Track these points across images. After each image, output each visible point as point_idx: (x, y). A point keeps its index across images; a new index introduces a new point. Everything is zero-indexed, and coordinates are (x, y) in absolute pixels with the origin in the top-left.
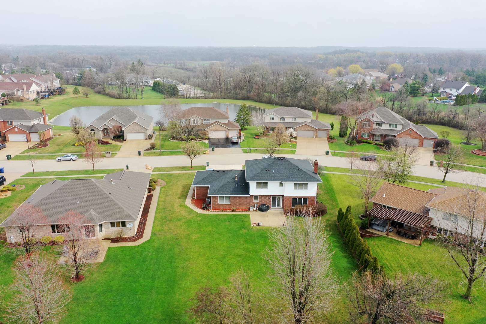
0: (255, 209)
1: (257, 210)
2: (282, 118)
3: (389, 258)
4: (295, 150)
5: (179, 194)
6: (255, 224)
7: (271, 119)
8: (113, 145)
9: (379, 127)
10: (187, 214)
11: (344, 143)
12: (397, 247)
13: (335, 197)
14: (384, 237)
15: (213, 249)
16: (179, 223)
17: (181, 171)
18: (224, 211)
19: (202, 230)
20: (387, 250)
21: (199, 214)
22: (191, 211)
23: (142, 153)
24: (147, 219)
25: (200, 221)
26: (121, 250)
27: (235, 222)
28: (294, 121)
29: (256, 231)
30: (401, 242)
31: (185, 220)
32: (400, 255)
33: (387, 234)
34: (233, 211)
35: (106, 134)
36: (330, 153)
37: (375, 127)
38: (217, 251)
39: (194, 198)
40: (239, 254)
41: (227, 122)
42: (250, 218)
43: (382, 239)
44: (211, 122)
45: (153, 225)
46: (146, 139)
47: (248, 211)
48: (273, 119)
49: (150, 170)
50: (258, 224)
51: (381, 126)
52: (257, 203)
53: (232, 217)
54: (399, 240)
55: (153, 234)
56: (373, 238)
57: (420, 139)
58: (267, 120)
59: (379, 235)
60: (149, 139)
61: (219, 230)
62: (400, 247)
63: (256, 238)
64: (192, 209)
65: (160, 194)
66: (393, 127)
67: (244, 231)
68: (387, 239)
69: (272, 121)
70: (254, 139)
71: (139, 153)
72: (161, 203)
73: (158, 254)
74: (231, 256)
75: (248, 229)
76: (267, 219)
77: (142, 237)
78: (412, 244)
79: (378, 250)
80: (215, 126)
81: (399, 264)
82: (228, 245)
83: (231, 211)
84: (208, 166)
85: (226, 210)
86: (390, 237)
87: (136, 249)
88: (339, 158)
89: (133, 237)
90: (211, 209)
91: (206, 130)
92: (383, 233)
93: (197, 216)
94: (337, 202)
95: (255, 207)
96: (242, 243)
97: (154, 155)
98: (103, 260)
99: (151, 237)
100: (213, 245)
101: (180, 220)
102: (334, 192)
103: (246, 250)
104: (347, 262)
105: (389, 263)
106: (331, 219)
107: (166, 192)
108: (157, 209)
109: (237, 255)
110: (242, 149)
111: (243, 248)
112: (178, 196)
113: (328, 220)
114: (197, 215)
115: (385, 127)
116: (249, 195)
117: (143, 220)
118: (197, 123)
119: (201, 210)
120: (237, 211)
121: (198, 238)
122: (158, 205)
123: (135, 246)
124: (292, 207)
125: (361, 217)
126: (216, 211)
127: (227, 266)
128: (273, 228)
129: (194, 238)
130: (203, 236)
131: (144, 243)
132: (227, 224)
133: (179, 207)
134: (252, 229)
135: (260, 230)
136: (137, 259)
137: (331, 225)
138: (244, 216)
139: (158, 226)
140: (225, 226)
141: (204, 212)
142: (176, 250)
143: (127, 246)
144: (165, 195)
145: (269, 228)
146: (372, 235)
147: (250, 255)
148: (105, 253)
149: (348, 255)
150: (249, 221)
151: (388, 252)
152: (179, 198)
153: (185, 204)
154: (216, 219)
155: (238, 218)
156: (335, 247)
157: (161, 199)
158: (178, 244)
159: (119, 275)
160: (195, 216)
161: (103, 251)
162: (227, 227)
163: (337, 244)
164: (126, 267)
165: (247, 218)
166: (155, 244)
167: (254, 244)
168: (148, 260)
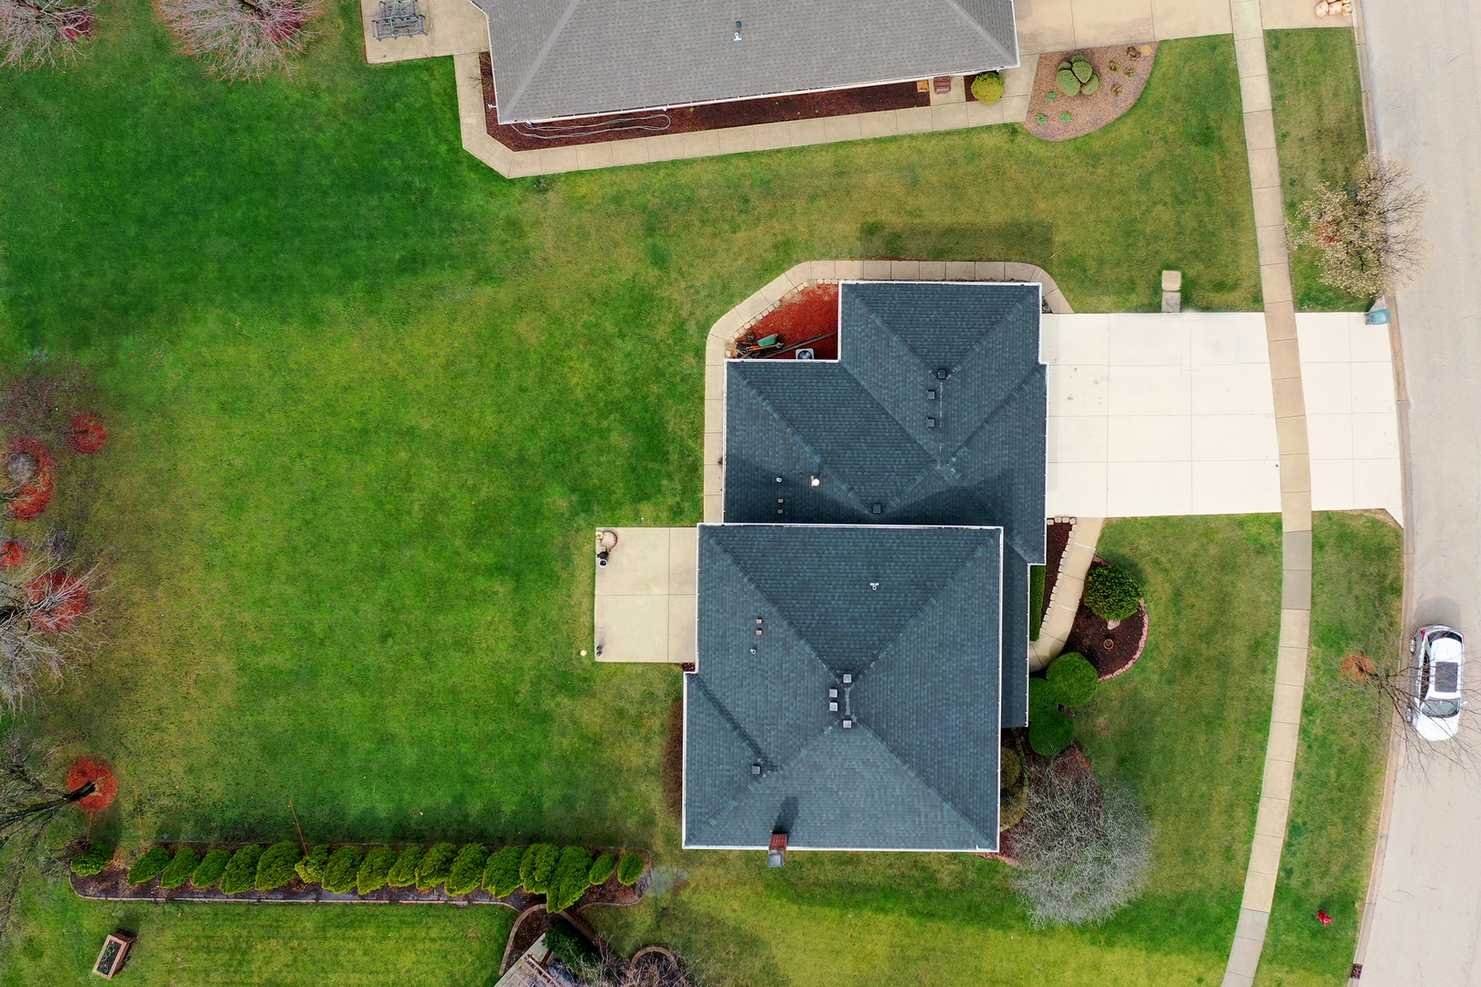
3: (383, 948)
5: (916, 221)
6: (616, 542)
10: (707, 281)
15: (447, 397)
19: (575, 352)
20: (425, 959)
21: (704, 329)
22: (728, 296)
24: (663, 133)
25: (644, 339)
26: (435, 99)
27: (634, 470)
29: (557, 542)
31: (653, 280)
38: (436, 410)
40: (414, 479)
42: (656, 522)
45: (612, 170)
49: (1309, 10)
50: (607, 555)
53: (674, 457)
55: (540, 184)
59: (509, 966)
61: (572, 411)
63: (512, 540)
64: (744, 296)
65: (932, 135)
67: (559, 501)
72: (823, 161)
73: (415, 225)
74: (404, 456)
75: (573, 515)
76: (658, 590)
77: (517, 148)
79: (434, 933)
81: (350, 966)
82: (467, 447)
84: (1372, 321)
87: (443, 148)
93: (681, 325)
96: (485, 491)
98: (380, 61)
99: (524, 178)
101: (657, 258)
105: (364, 938)
107: (958, 154)
108: (760, 152)
109: (409, 474)
111: (454, 496)
112: (895, 221)
114: (693, 322)
119: (737, 333)
121: (521, 342)
122: (802, 149)
123: (463, 142)
127: (353, 442)
128: (585, 604)
129: (522, 327)
130: (534, 358)
131: (476, 165)
132: (621, 439)
133: (769, 240)
134: (578, 530)
135: (566, 556)
136: (386, 163)
137: (608, 823)
138: (686, 505)
139: (602, 187)
140: (603, 434)
141: (722, 349)
142: (446, 276)
143: (462, 113)
144: (915, 158)
145: (579, 590)
146: (511, 942)
147: (409, 513)
148: (420, 56)
149: (414, 826)
150: (636, 520)
151: (413, 957)
152: (870, 230)
153: (798, 262)
154: (659, 398)
155: (665, 482)
156: (460, 800)
157: (860, 156)
158: (485, 276)
159: (302, 132)
160: (684, 313)
161: (432, 43)
162: (596, 438)
163: (475, 807)
164: (339, 143)
165: (664, 515)
166: (475, 201)
167: (475, 535)
168: (381, 199)
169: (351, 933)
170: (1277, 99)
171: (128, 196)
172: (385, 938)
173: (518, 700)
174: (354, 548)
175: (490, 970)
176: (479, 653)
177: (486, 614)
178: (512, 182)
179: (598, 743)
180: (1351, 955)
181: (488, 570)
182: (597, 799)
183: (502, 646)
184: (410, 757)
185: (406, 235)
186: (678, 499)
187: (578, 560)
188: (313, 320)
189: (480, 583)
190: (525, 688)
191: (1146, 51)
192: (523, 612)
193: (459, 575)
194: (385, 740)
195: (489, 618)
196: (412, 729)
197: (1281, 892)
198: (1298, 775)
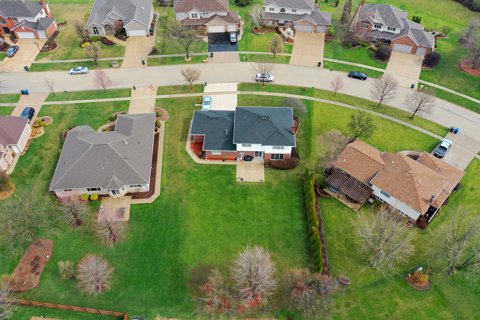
0: (241, 159)
1: (243, 160)
2: (282, 9)
3: (332, 222)
4: (290, 57)
5: (181, 134)
6: (239, 178)
7: (271, 9)
8: (117, 45)
9: (377, 28)
10: (187, 163)
11: (340, 44)
12: (341, 211)
13: (311, 141)
14: (335, 199)
15: (206, 208)
16: (182, 175)
17: (182, 93)
18: (216, 160)
19: (199, 185)
20: (333, 213)
21: (197, 164)
22: (190, 160)
23: (146, 62)
24: (156, 169)
25: (197, 173)
26: (140, 208)
27: (225, 175)
28: (294, 13)
29: (239, 187)
30: (346, 206)
31: (186, 172)
32: (341, 219)
33: (338, 196)
34: (223, 161)
35: (108, 28)
36: (322, 65)
37: (373, 28)
38: (209, 210)
39: (192, 140)
40: (224, 214)
41: (226, 15)
42: (236, 171)
43: (333, 201)
44: (210, 14)
45: (162, 177)
46: (148, 36)
47: (235, 161)
48: (273, 10)
49: (154, 91)
50: (242, 179)
51: (380, 28)
52: (243, 155)
53: (222, 168)
54: (345, 203)
55: (162, 189)
56: (326, 199)
57: (414, 47)
58: (267, 10)
59: (332, 196)
60: (151, 35)
61: (211, 185)
62: (343, 211)
63: (238, 196)
64: (191, 157)
65: (165, 132)
66: (391, 29)
67: (230, 187)
68: (336, 202)
69: (272, 12)
70: (253, 35)
71: (143, 63)
72: (167, 147)
73: (167, 213)
74: (219, 216)
75: (233, 185)
76: (249, 171)
77: (154, 193)
78: (353, 209)
79: (327, 212)
80: (214, 21)
81: (338, 228)
82: (218, 204)
83: (222, 160)
84: (206, 85)
85: (218, 159)
86: (339, 199)
87: (151, 207)
88: (329, 71)
89: (147, 193)
90: (206, 158)
91: (205, 26)
92: (335, 194)
93: (195, 167)
94: (310, 148)
95: (242, 157)
96: (227, 201)
97: (156, 64)
98: (128, 218)
99: (160, 192)
100: (206, 203)
101: (181, 171)
102: (311, 134)
103: (230, 209)
104: (300, 224)
105: (331, 226)
106: (300, 172)
107: (169, 129)
108: (163, 155)
109: (223, 215)
110: (240, 55)
111: (228, 206)
112: (180, 137)
113: (298, 174)
114: (195, 165)
115: (384, 29)
116: (236, 150)
117: (153, 172)
118: (196, 17)
119: (198, 159)
120: (226, 160)
121: (196, 194)
122: (164, 149)
123: (150, 203)
124: (271, 160)
125: (323, 172)
126: (210, 160)
127: (215, 226)
128: (253, 183)
129: (192, 194)
130: (199, 192)
131: (156, 200)
132: (218, 177)
133: (181, 154)
134: (237, 184)
135: (243, 186)
136: (152, 218)
137: (299, 181)
138: (232, 167)
139: (165, 179)
140: (216, 180)
141: (201, 161)
142: (180, 208)
143: (144, 203)
144: (169, 135)
145: (250, 184)
146: (326, 196)
147: (232, 215)
148: (129, 210)
149: (304, 216)
150: (235, 175)
151: (333, 215)
152: (181, 140)
153: (186, 150)
154: (210, 170)
155: (227, 170)
156: (296, 207)
157: (167, 141)
158: (181, 201)
159: (141, 234)
160: (193, 166)
161: (127, 208)
162: (217, 181)
163: (298, 204)
164: (145, 226)
165: (234, 170)
166: (164, 201)
167: (237, 202)
168: (160, 219)
169: (330, 229)
170: (168, 94)
171: (148, 275)
172: (330, 222)
173: (273, 195)
174: (240, 226)
175: (333, 200)
176: (263, 202)
177: (255, 201)
178: (161, 194)
179: (281, 182)
180: (311, 88)
181: (245, 200)
182: (293, 182)
183: (262, 198)
184: (287, 216)
185: (169, 214)
186: (231, 168)
187: (243, 184)
188: (186, 234)
189: (248, 202)
190: (271, 194)
191: (156, 107)
192: (254, 194)
193: (246, 206)
194: (284, 221)
195: (256, 200)
196: (281, 215)
197: (300, 95)
198: (281, 93)
